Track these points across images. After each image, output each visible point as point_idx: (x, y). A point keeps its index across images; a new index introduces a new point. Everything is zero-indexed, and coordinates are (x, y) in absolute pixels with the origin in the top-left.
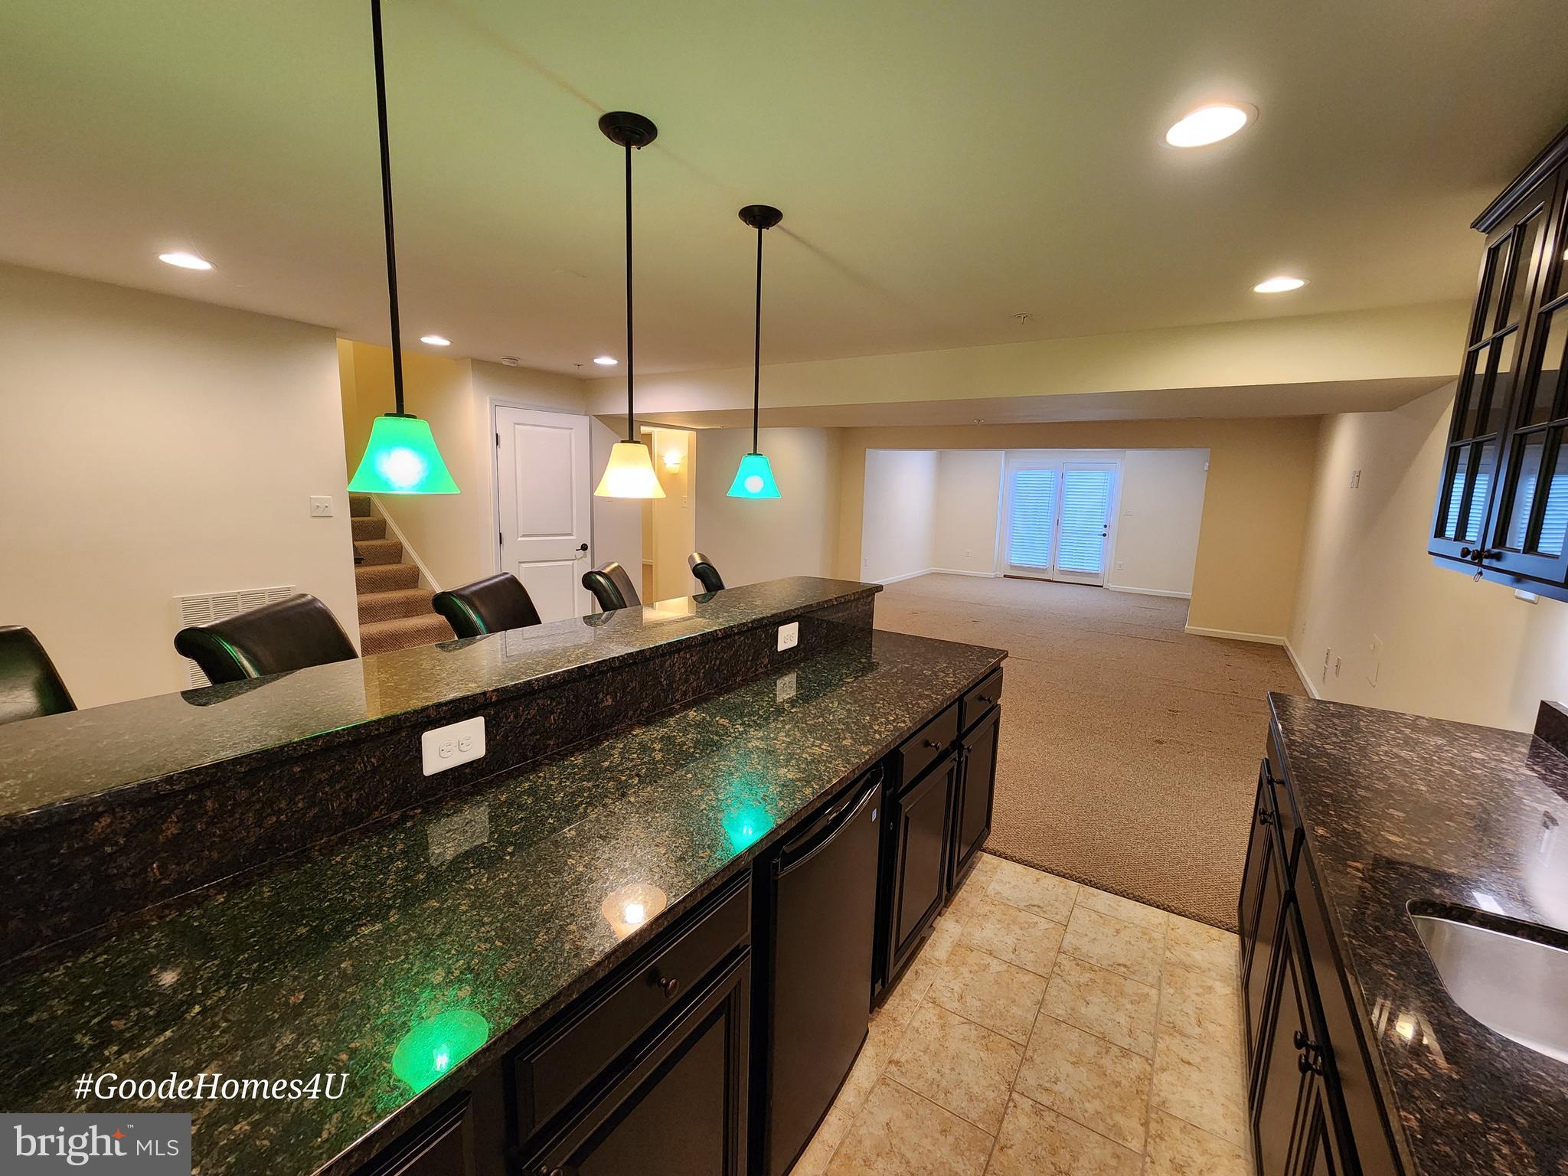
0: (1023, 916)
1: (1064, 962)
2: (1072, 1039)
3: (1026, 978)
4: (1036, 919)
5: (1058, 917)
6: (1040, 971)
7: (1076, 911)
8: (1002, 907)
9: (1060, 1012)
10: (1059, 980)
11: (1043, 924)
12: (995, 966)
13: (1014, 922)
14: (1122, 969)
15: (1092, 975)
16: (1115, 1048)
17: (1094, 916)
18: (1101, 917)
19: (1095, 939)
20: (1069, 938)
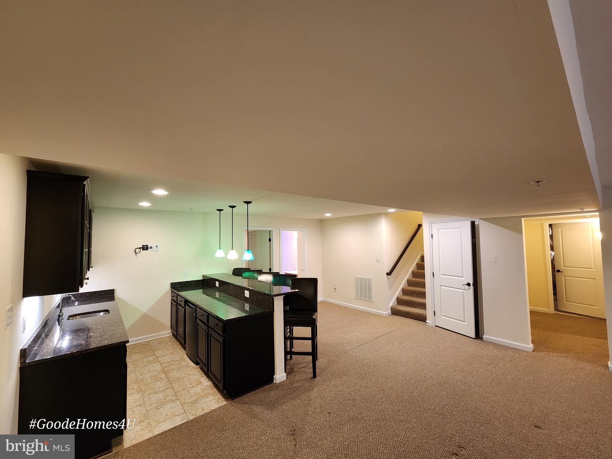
0: (195, 398)
1: (175, 398)
2: (162, 389)
3: (180, 389)
4: (191, 400)
5: (186, 405)
6: (178, 393)
7: (183, 411)
8: (203, 396)
9: (168, 390)
10: (173, 394)
11: (188, 401)
12: (189, 386)
13: (195, 395)
14: (159, 407)
15: (166, 401)
16: (152, 393)
17: (177, 414)
18: (175, 415)
19: (172, 408)
20: (178, 403)
